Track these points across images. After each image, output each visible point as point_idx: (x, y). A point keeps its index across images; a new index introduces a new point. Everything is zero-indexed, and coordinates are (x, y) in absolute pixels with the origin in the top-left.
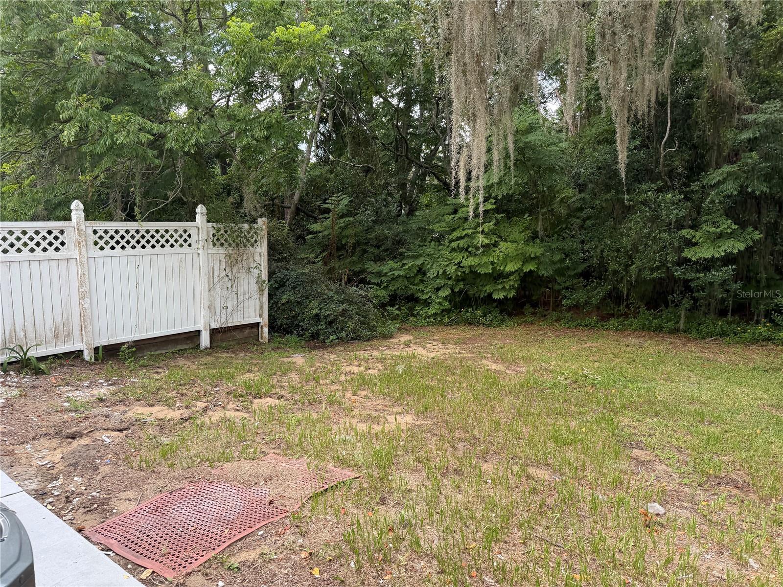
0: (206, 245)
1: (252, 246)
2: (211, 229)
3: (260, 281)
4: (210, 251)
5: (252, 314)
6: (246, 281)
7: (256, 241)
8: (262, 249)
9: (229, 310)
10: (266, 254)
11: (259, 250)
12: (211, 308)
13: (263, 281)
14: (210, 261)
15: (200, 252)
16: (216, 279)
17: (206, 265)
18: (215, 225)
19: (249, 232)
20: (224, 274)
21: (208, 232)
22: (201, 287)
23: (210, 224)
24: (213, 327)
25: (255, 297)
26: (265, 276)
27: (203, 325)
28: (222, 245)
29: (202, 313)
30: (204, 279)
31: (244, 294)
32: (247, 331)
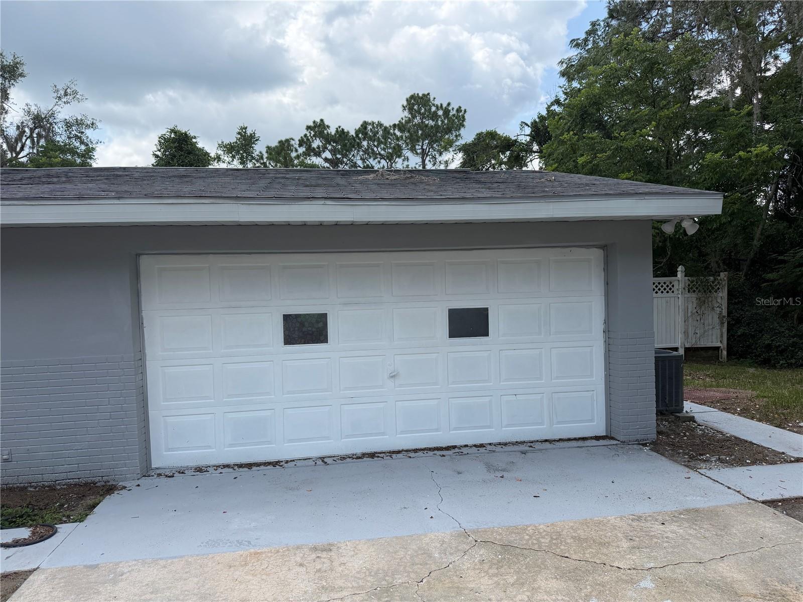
0: (683, 292)
1: (716, 292)
2: (687, 281)
3: (722, 317)
4: (686, 296)
5: (714, 340)
6: (710, 317)
7: (718, 288)
8: (723, 294)
9: (698, 335)
10: (726, 297)
11: (720, 294)
12: (686, 333)
13: (724, 317)
14: (686, 302)
15: (680, 296)
16: (689, 314)
17: (683, 304)
18: (690, 278)
19: (713, 282)
20: (695, 311)
21: (685, 283)
22: (680, 319)
23: (687, 278)
24: (687, 346)
25: (717, 328)
26: (725, 313)
27: (680, 344)
28: (694, 291)
29: (680, 336)
30: (682, 314)
31: (709, 325)
32: (710, 352)
